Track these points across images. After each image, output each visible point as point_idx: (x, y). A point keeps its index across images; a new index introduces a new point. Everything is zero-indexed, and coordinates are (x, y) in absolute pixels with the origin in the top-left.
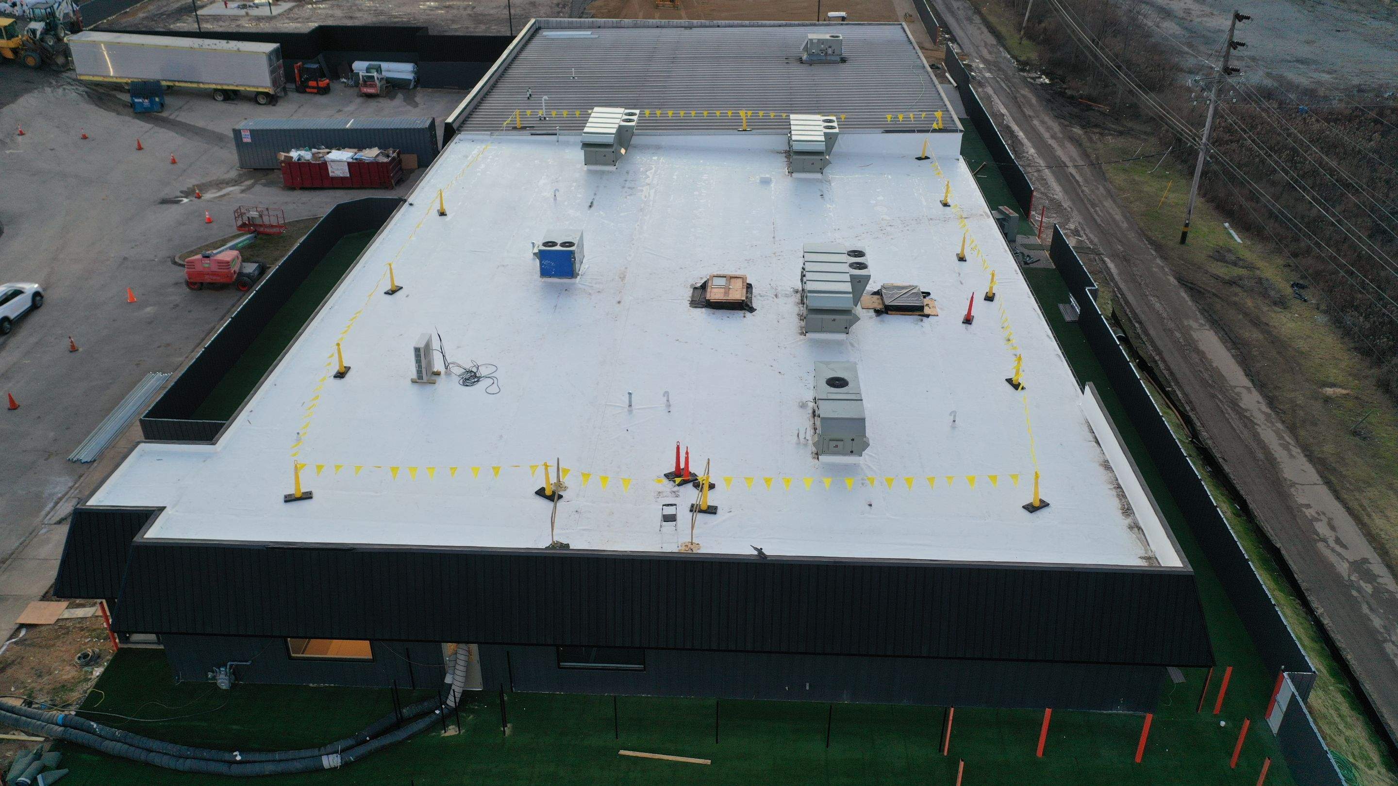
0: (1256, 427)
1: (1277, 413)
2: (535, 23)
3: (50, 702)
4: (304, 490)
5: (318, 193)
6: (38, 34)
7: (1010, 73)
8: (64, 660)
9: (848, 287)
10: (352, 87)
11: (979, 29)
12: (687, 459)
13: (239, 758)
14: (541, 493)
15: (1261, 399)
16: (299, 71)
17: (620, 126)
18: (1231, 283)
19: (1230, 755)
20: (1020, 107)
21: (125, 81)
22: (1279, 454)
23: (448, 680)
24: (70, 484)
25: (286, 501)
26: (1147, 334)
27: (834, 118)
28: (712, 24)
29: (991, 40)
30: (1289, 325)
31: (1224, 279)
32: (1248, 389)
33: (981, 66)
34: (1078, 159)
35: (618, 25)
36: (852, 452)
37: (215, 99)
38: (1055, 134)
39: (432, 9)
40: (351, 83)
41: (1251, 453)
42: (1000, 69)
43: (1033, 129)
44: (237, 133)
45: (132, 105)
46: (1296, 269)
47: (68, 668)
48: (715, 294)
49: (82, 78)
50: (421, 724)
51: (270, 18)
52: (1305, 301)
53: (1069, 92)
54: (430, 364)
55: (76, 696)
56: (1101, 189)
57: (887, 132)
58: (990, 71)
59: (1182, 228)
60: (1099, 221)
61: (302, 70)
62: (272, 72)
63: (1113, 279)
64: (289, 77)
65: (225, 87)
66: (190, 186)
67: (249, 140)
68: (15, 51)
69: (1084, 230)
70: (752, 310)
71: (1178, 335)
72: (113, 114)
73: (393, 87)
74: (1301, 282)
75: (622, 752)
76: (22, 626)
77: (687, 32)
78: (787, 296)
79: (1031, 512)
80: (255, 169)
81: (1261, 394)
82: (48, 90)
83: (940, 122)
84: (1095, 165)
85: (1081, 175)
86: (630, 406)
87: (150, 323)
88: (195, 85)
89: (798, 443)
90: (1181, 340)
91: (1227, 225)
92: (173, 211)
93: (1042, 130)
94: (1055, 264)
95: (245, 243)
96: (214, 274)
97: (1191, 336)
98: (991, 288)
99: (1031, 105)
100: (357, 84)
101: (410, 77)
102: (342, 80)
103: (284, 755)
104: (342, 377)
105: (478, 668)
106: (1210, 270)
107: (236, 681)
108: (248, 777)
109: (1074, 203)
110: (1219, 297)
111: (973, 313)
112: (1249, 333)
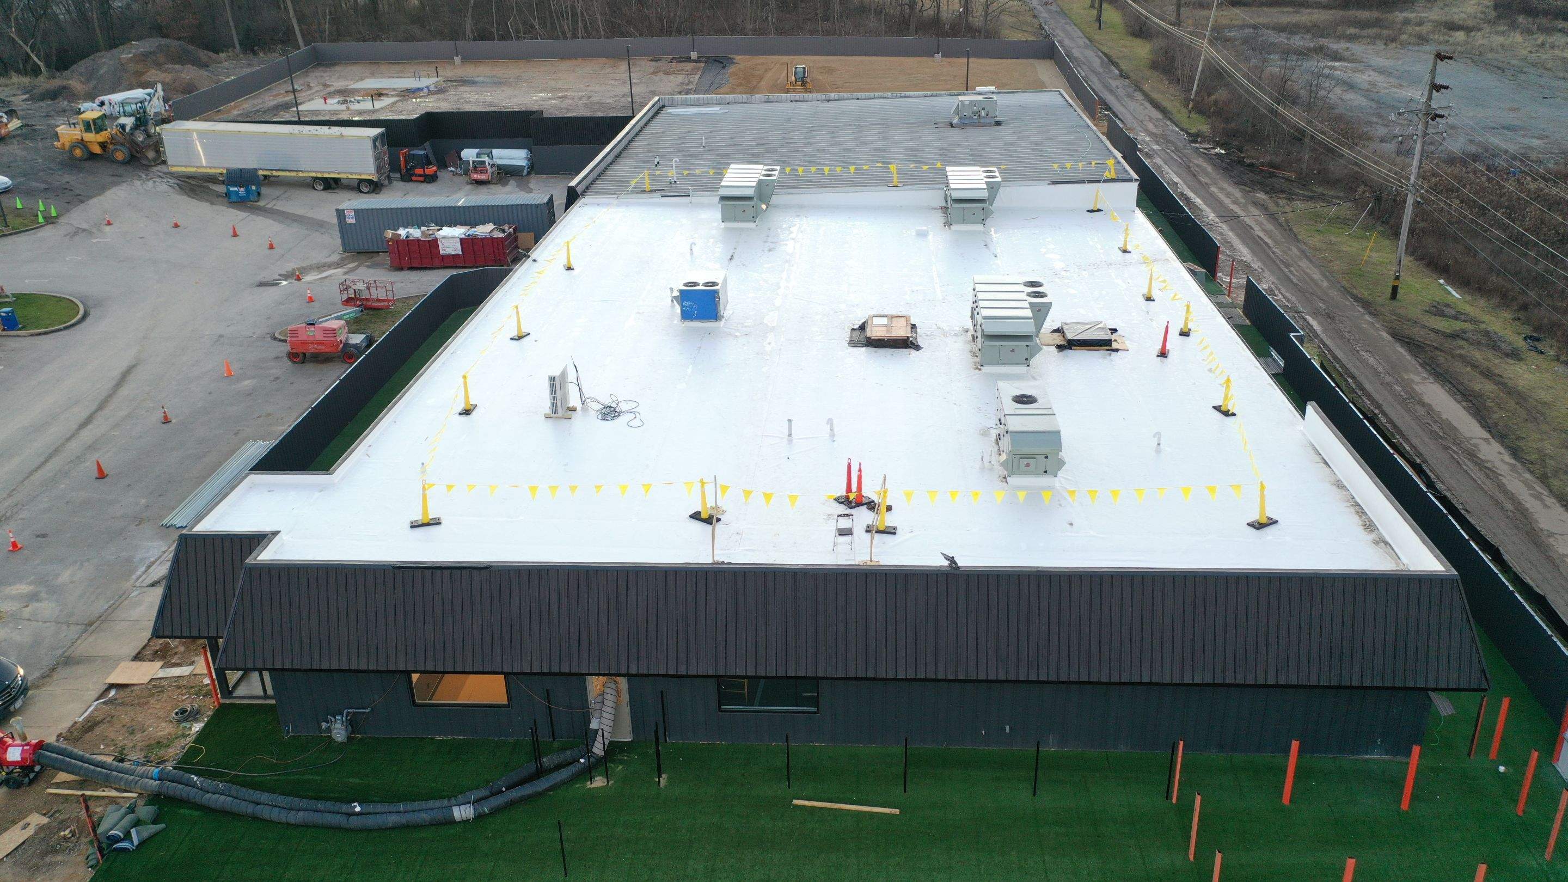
0: (1500, 477)
1: (1523, 464)
2: (658, 101)
3: (144, 759)
4: (431, 516)
5: (427, 272)
6: (128, 129)
7: (1180, 145)
8: (159, 718)
9: (1028, 313)
10: (461, 175)
11: (1142, 104)
12: (860, 477)
13: (358, 809)
14: (696, 516)
15: (1502, 450)
16: (405, 157)
17: (760, 181)
18: (1454, 336)
20: (1194, 175)
21: (219, 171)
22: (1531, 504)
23: (594, 725)
24: (163, 549)
25: (412, 527)
26: (1363, 389)
27: (995, 169)
28: (850, 96)
29: (1156, 114)
30: (1525, 376)
31: (1444, 332)
32: (1484, 439)
33: (1148, 139)
34: (1265, 222)
35: (749, 100)
36: (1045, 472)
37: (314, 188)
38: (1237, 199)
39: (544, 100)
40: (459, 171)
41: (1497, 503)
42: (1169, 141)
43: (1212, 195)
44: (340, 214)
45: (228, 194)
46: (1528, 322)
47: (164, 724)
48: (876, 333)
49: (174, 169)
50: (565, 774)
51: (374, 111)
52: (1542, 353)
53: (1248, 161)
54: (565, 398)
55: (174, 752)
56: (1295, 250)
57: (1054, 183)
58: (1157, 143)
59: (1391, 283)
60: (1295, 280)
61: (408, 158)
62: (376, 159)
63: (1317, 336)
64: (395, 167)
65: (326, 175)
66: (290, 269)
67: (353, 221)
68: (103, 145)
69: (1279, 290)
70: (917, 347)
71: (1398, 388)
72: (208, 204)
73: (506, 174)
74: (1535, 335)
75: (796, 802)
76: (112, 686)
77: (826, 104)
78: (956, 335)
79: (1258, 529)
80: (359, 253)
81: (1502, 445)
82: (138, 183)
83: (1113, 171)
84: (1286, 228)
85: (1270, 237)
86: (790, 435)
87: (250, 394)
88: (294, 174)
89: (983, 469)
90: (1402, 394)
91: (1442, 281)
92: (270, 292)
93: (1222, 197)
94: (1250, 321)
95: (351, 315)
96: (320, 343)
97: (1413, 389)
98: (1186, 324)
99: (1207, 174)
100: (466, 173)
101: (524, 163)
102: (452, 169)
103: (409, 806)
104: (469, 414)
105: (626, 712)
106: (1427, 324)
107: (352, 732)
108: (369, 830)
109: (1264, 264)
110: (1441, 351)
111: (1168, 346)
112: (1481, 385)
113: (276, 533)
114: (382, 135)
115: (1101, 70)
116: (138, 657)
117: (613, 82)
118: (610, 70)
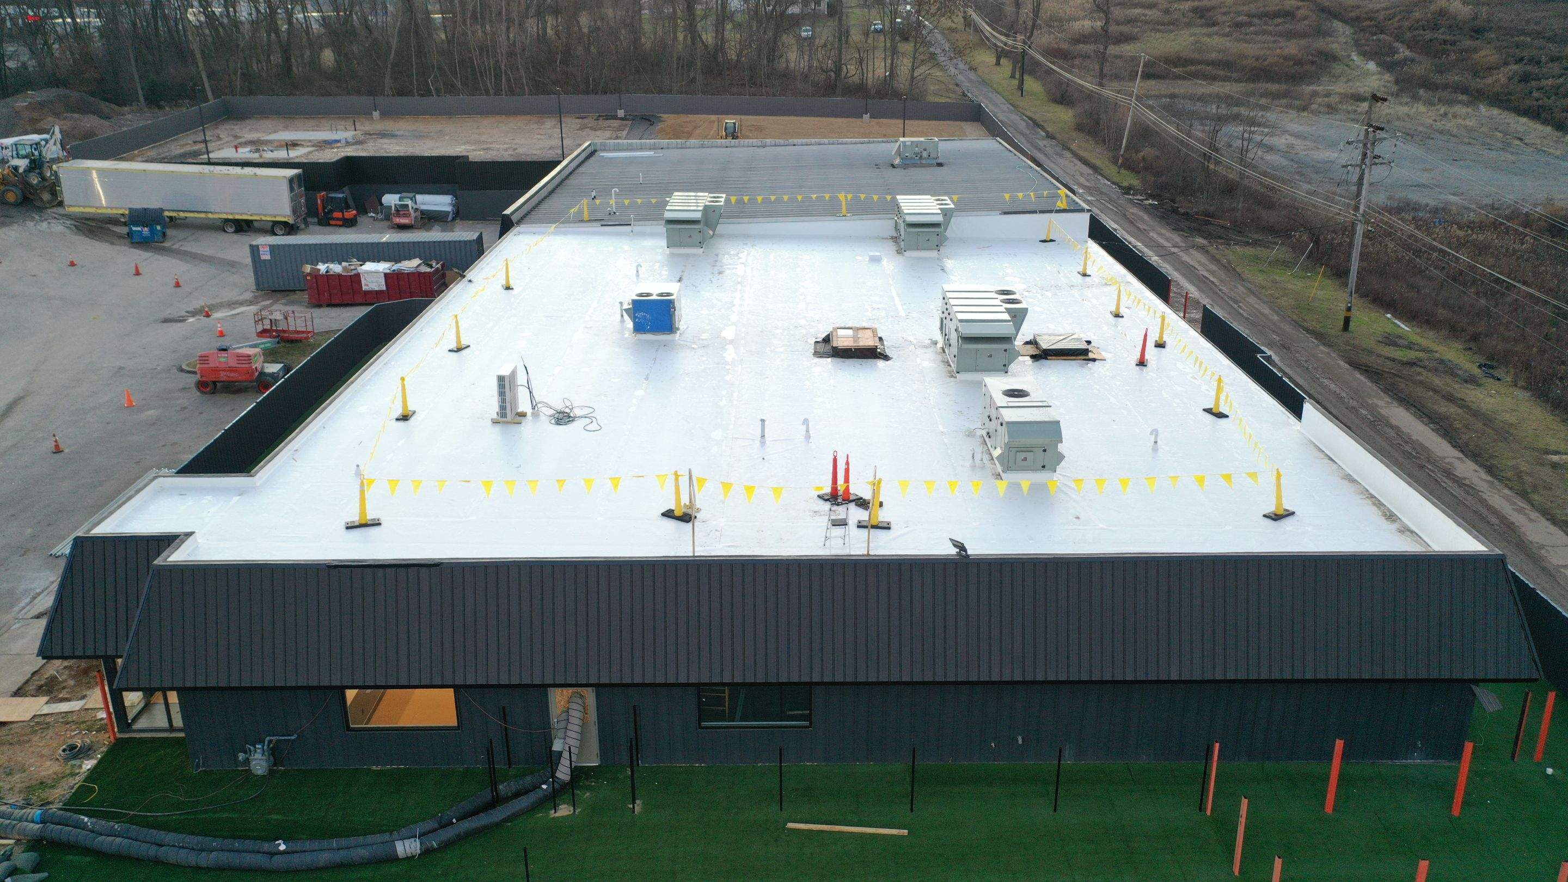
0: (1480, 493)
1: (1500, 480)
2: (589, 145)
3: (24, 802)
4: (370, 518)
5: (348, 309)
6: (21, 170)
7: (1114, 196)
8: (42, 756)
9: (1004, 318)
10: (382, 220)
11: (1071, 162)
12: (847, 471)
13: (282, 847)
14: (668, 514)
15: (1478, 469)
16: (322, 201)
17: (705, 206)
18: (1412, 364)
20: (1132, 223)
21: (121, 212)
22: (1517, 518)
23: (557, 746)
24: (52, 579)
25: (348, 528)
27: (946, 198)
28: (786, 142)
29: (1087, 170)
30: (1487, 400)
31: (1401, 361)
32: (1459, 459)
34: (1207, 263)
35: (684, 146)
36: (1044, 467)
37: (225, 231)
38: (1178, 243)
40: (380, 216)
41: (1483, 518)
42: (1102, 193)
43: (1151, 239)
44: (255, 250)
45: (129, 235)
46: (1479, 351)
47: (49, 763)
48: (844, 340)
49: (72, 211)
50: (525, 802)
52: (1499, 379)
53: (1182, 210)
54: (514, 401)
55: (62, 792)
56: (1241, 288)
57: (1006, 213)
58: (1091, 194)
59: (1342, 316)
60: (1245, 315)
61: (326, 201)
62: (293, 200)
64: (312, 211)
65: (238, 217)
66: (198, 306)
67: (268, 257)
71: (1364, 412)
72: (107, 244)
73: (429, 219)
74: (1488, 363)
75: (790, 825)
78: (925, 347)
79: (1276, 520)
80: (273, 291)
81: (1477, 464)
82: (30, 224)
83: (1064, 201)
84: (1229, 269)
85: (1214, 276)
86: (763, 436)
87: (153, 424)
88: (203, 215)
89: (973, 467)
90: (1369, 417)
91: (1389, 316)
92: (175, 330)
93: (1162, 241)
95: (267, 345)
96: (232, 370)
97: (1379, 413)
98: (1161, 336)
99: (1144, 221)
100: (388, 217)
101: (449, 209)
102: (372, 214)
103: (343, 842)
104: (407, 420)
105: (593, 731)
106: (1382, 353)
107: (275, 764)
108: (296, 871)
109: (1213, 300)
110: (1400, 377)
111: (1147, 357)
112: (1444, 408)
113: (189, 535)
114: (298, 176)
115: (1028, 132)
116: (19, 693)
117: (539, 137)
118: (535, 126)
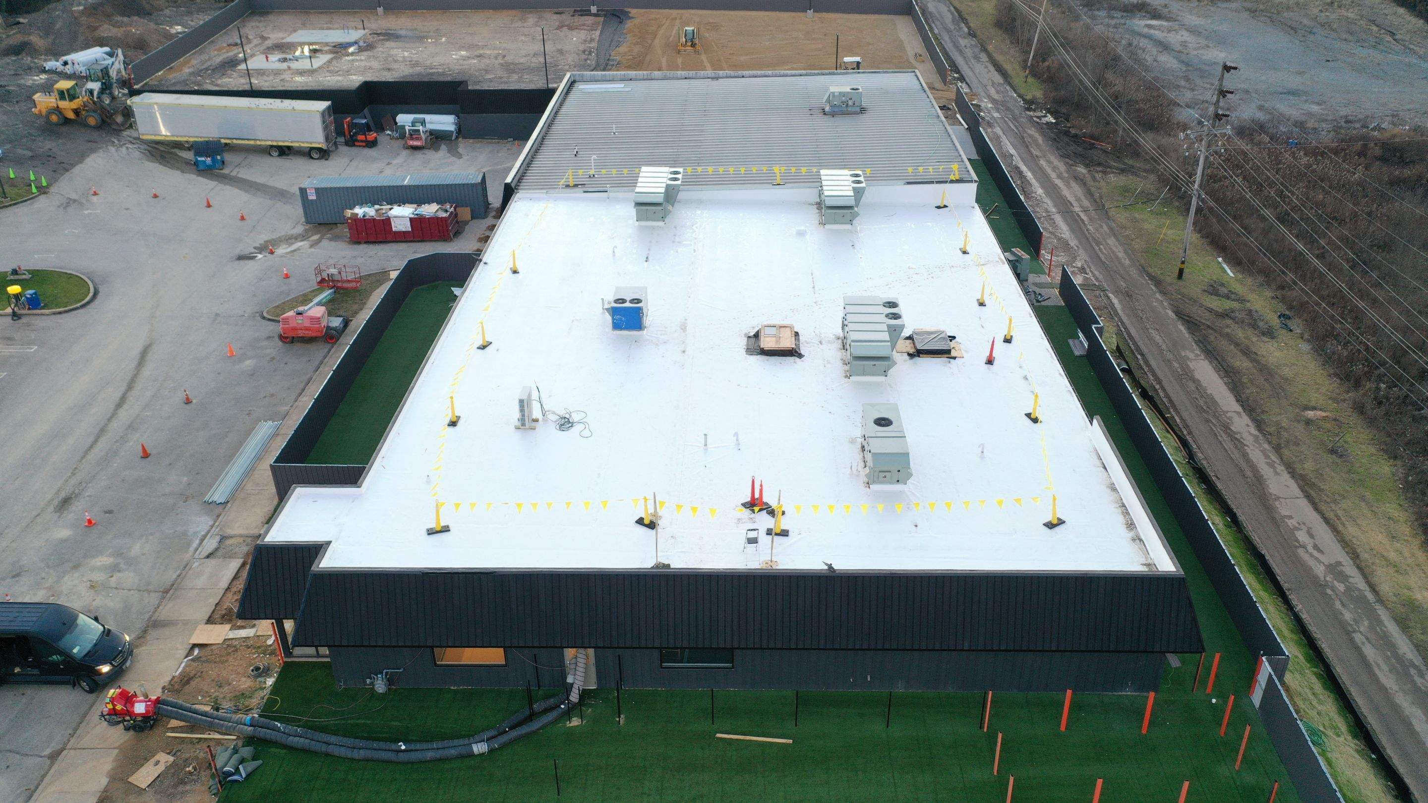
0: (1246, 448)
1: (1264, 435)
2: (570, 77)
3: (234, 708)
4: (442, 524)
5: (382, 246)
6: (95, 93)
7: (1017, 112)
8: (238, 674)
9: (886, 336)
10: (397, 139)
11: (986, 67)
12: (761, 491)
13: (403, 747)
14: (640, 521)
15: (1250, 423)
16: (348, 126)
17: (667, 185)
18: (1224, 315)
19: (1221, 725)
20: (1027, 147)
21: (185, 139)
22: (1266, 471)
23: (570, 680)
24: (211, 523)
25: (429, 534)
26: (1149, 365)
27: (860, 173)
28: (736, 74)
29: (998, 79)
30: (1275, 354)
31: (1217, 312)
32: (1238, 413)
33: (990, 105)
34: (1083, 198)
35: (649, 77)
36: (898, 481)
37: (270, 154)
38: (1061, 173)
39: (465, 58)
40: (396, 135)
41: (1241, 471)
42: (1008, 109)
43: (1041, 168)
44: (303, 191)
45: (196, 164)
46: (1283, 299)
47: (244, 679)
48: (767, 343)
49: (145, 137)
50: (551, 716)
51: (311, 72)
52: (1291, 330)
53: (1073, 131)
54: (531, 412)
55: (256, 702)
56: (1105, 228)
57: (909, 183)
58: (998, 110)
59: (1180, 265)
60: (1103, 259)
61: (352, 125)
62: (326, 128)
63: (1117, 314)
64: (340, 132)
65: (281, 144)
66: (262, 242)
67: (314, 198)
68: (76, 112)
69: (1090, 268)
70: (800, 356)
71: (1176, 365)
72: (179, 172)
73: (437, 138)
74: (1287, 313)
75: (719, 735)
76: (195, 646)
77: (715, 83)
78: (830, 342)
79: (1051, 528)
80: (319, 224)
81: (1250, 418)
82: (112, 149)
83: (957, 173)
84: (1100, 207)
85: (1086, 214)
86: (706, 445)
87: (252, 375)
88: (252, 142)
89: (852, 475)
90: (1179, 370)
91: (1220, 259)
92: (249, 266)
93: (1049, 170)
94: (1064, 302)
95: (327, 299)
96: (307, 329)
97: (1188, 366)
98: (1009, 331)
99: (1038, 145)
100: (402, 136)
101: (452, 128)
102: (388, 132)
103: (440, 744)
104: (455, 426)
105: (593, 669)
106: (1204, 303)
107: (390, 685)
108: (412, 763)
109: (1080, 242)
110: (1212, 329)
111: (994, 355)
112: (1241, 363)
113: (329, 543)
114: (328, 108)
115: (952, 28)
116: (210, 621)
117: (523, 38)
118: (519, 24)
